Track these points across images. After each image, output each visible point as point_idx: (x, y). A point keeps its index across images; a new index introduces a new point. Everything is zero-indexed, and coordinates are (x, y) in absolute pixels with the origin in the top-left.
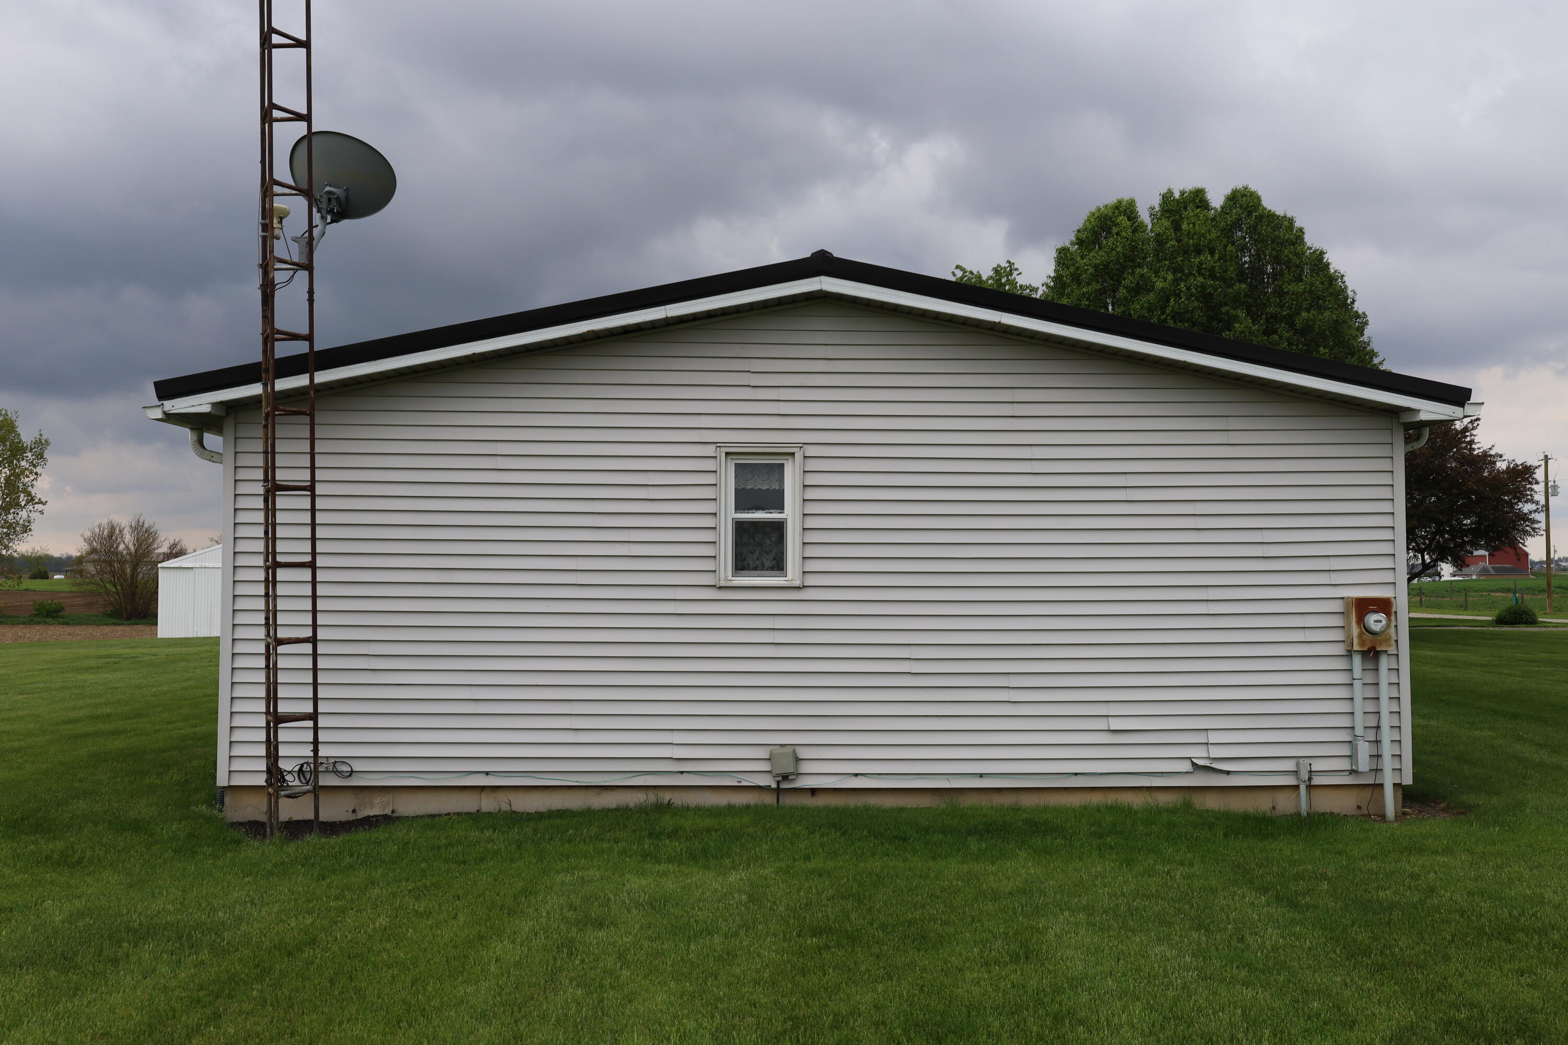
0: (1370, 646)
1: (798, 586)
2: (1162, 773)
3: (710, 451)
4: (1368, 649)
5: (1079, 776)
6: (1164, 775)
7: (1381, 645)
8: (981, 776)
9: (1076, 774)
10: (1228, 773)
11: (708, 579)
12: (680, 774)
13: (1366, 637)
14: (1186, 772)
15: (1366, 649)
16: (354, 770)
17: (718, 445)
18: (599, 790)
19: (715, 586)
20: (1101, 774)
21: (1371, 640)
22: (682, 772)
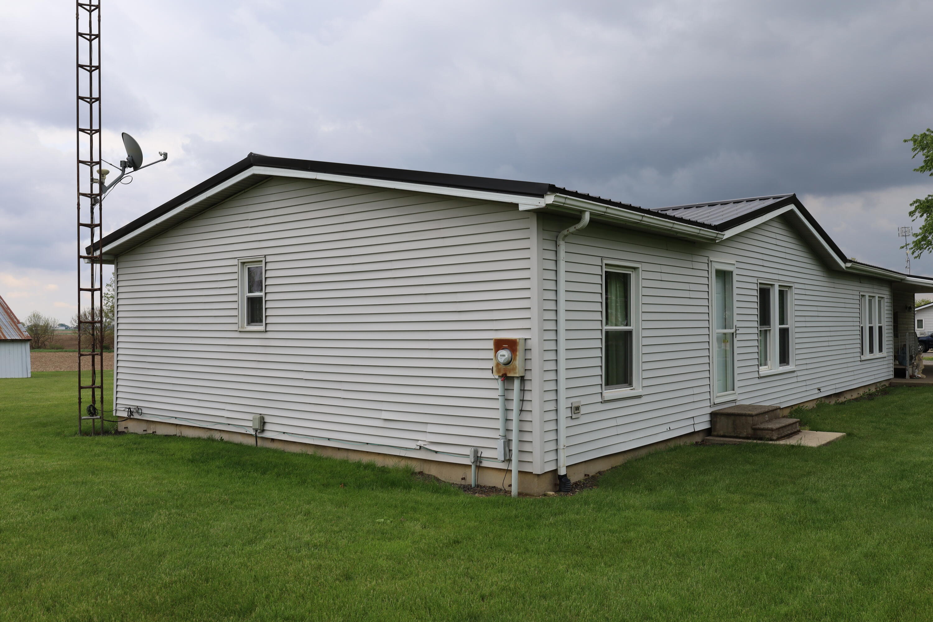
0: (503, 373)
1: (263, 330)
2: (406, 448)
3: (235, 262)
4: (502, 375)
5: (369, 445)
6: (407, 449)
7: (510, 372)
8: (329, 440)
9: (367, 444)
10: (436, 452)
11: (235, 327)
12: (228, 425)
13: (501, 366)
14: (415, 449)
15: (501, 375)
16: (143, 412)
17: (238, 259)
18: (207, 430)
19: (237, 331)
20: (378, 445)
21: (504, 369)
22: (229, 424)
